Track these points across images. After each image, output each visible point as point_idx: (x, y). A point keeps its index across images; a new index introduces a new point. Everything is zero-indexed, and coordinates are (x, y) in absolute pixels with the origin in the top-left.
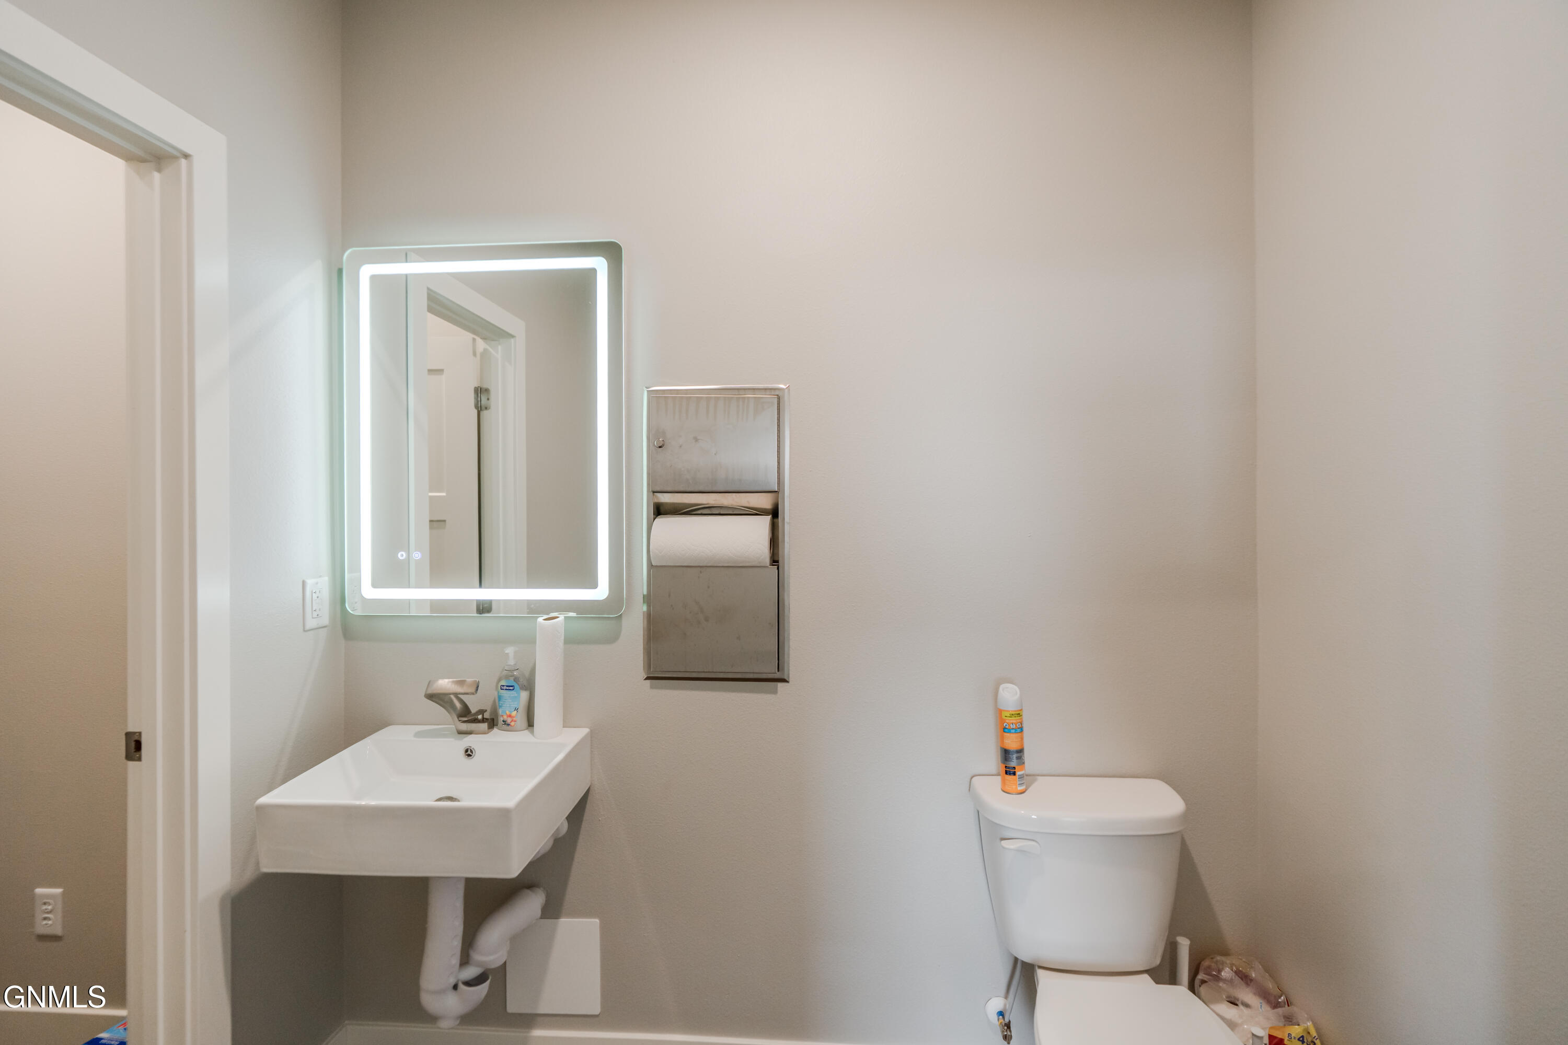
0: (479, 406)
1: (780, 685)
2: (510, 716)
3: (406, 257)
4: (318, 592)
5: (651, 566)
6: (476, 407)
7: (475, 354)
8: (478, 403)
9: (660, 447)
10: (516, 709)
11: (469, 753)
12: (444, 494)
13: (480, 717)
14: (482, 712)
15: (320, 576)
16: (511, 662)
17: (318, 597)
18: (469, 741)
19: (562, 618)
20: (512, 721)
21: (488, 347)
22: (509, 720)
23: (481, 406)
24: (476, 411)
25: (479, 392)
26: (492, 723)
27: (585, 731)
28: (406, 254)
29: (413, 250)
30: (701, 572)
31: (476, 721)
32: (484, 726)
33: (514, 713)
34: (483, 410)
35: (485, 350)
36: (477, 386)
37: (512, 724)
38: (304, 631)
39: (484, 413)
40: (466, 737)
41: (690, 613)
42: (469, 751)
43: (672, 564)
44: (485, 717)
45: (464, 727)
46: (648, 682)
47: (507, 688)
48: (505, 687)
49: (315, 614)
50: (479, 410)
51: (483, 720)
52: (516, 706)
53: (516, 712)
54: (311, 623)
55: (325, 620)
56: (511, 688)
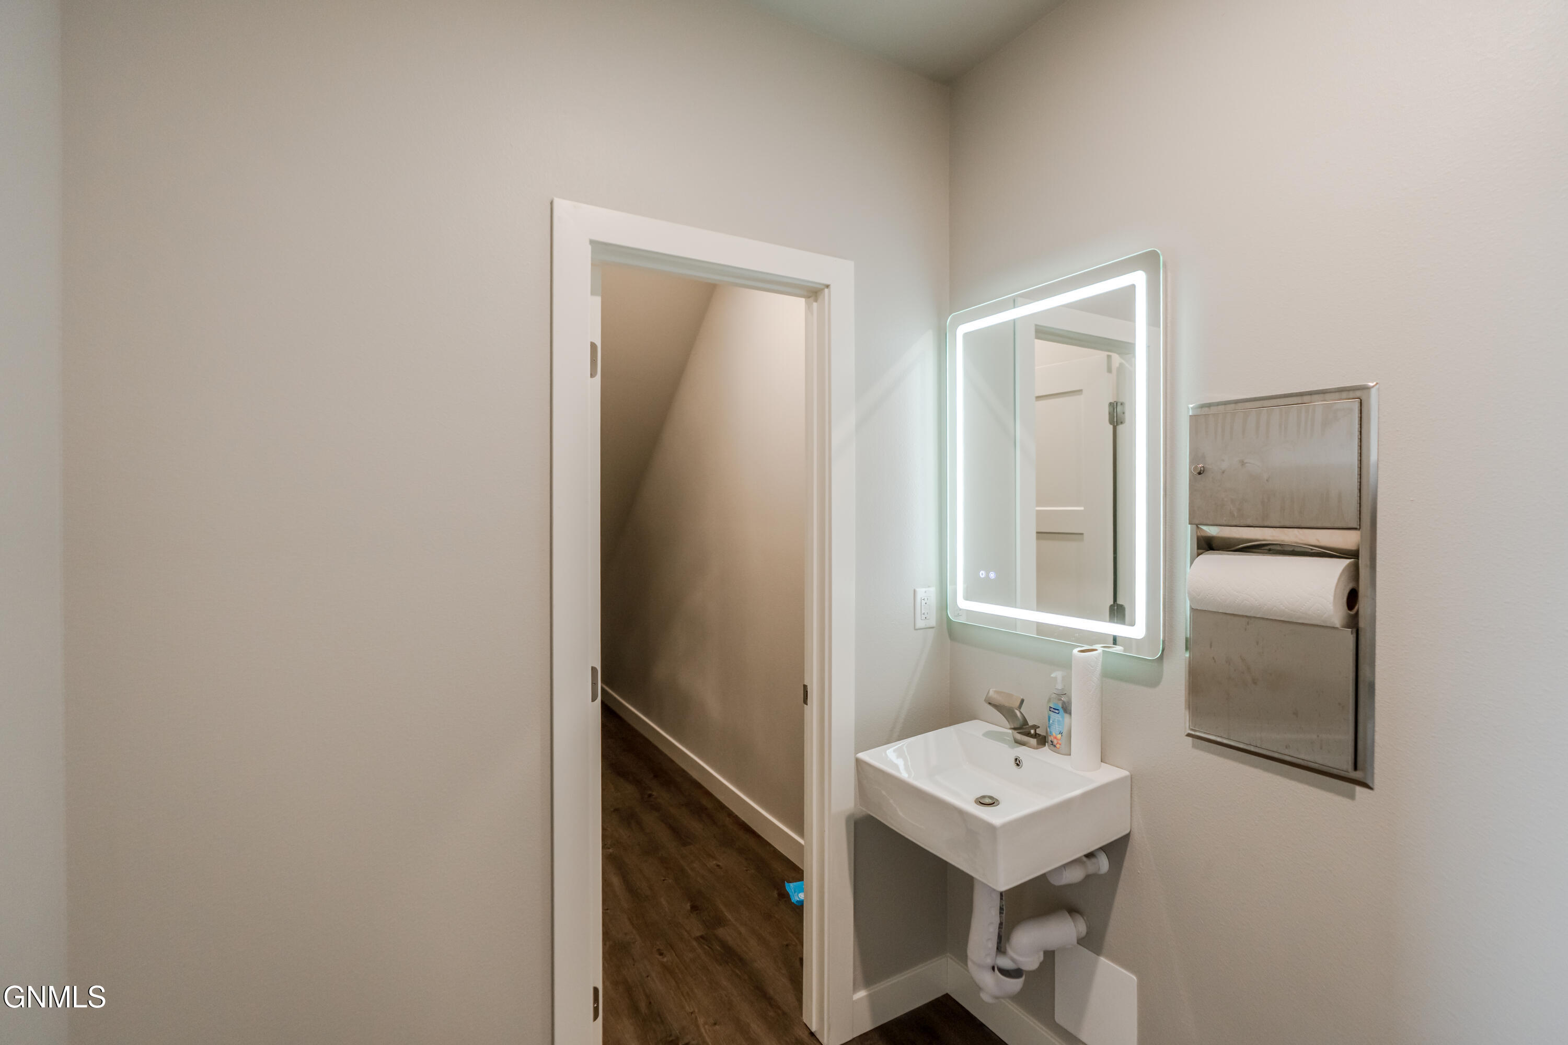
0: (1115, 420)
1: (1359, 789)
2: (1056, 738)
3: (1014, 303)
4: (926, 599)
5: (1192, 609)
6: (1112, 421)
7: (1109, 370)
8: (1114, 418)
9: (1200, 473)
10: (1061, 733)
11: (1018, 763)
12: (1082, 508)
13: (1032, 731)
14: (1035, 727)
15: (929, 587)
16: (1059, 686)
17: (926, 603)
18: (1022, 752)
19: (1100, 650)
20: (1058, 743)
21: (1123, 361)
22: (1055, 742)
23: (1117, 422)
24: (1111, 427)
25: (1115, 407)
26: (1043, 740)
27: (1125, 773)
28: (1014, 301)
29: (1020, 296)
30: (1248, 623)
31: (1028, 734)
32: (1033, 741)
33: (1059, 736)
34: (1119, 425)
35: (1121, 364)
36: (1112, 401)
37: (1058, 746)
38: (916, 629)
39: (1120, 428)
40: (1018, 747)
41: (1235, 670)
42: (1018, 761)
43: (1214, 610)
44: (1037, 732)
45: (1020, 737)
46: (1190, 739)
47: (1054, 710)
48: (1052, 709)
49: (923, 617)
50: (1115, 424)
51: (1036, 736)
52: (1061, 729)
53: (1060, 735)
54: (920, 624)
55: (933, 622)
56: (1057, 711)
